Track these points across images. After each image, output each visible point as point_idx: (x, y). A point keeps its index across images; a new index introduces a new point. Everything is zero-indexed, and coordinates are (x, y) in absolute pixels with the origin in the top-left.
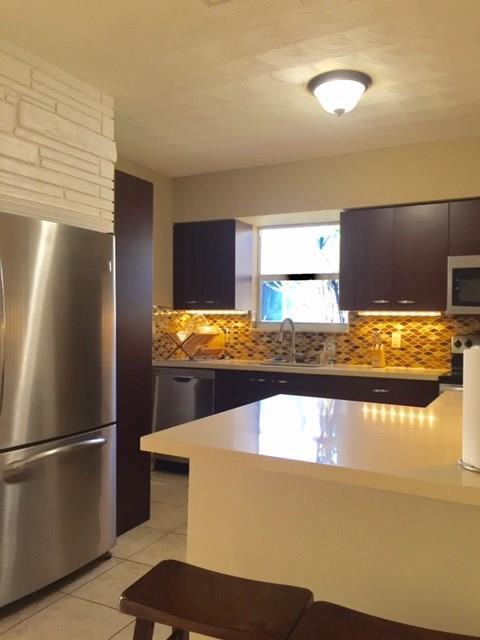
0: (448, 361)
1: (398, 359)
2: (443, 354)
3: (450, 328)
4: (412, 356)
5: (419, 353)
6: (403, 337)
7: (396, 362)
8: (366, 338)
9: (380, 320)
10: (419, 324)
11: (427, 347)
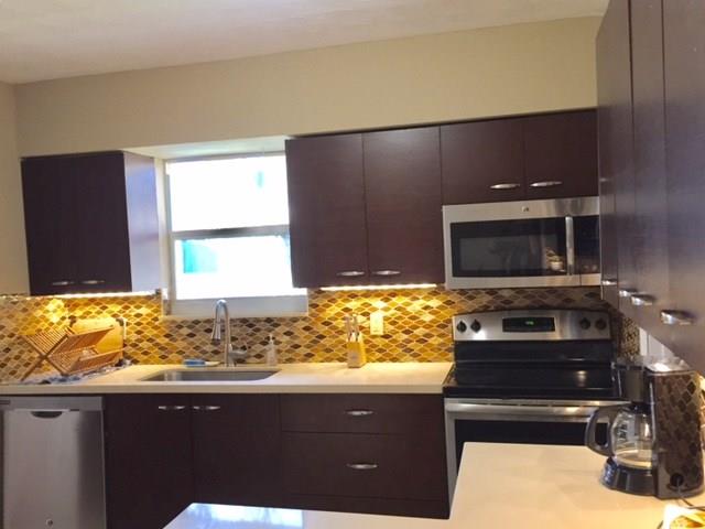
0: (449, 350)
1: (380, 351)
2: (441, 340)
3: (449, 303)
4: (401, 346)
5: (409, 341)
6: (386, 319)
7: (379, 355)
8: (334, 323)
9: (353, 296)
10: (406, 300)
11: (420, 332)
